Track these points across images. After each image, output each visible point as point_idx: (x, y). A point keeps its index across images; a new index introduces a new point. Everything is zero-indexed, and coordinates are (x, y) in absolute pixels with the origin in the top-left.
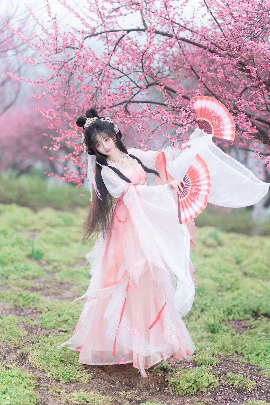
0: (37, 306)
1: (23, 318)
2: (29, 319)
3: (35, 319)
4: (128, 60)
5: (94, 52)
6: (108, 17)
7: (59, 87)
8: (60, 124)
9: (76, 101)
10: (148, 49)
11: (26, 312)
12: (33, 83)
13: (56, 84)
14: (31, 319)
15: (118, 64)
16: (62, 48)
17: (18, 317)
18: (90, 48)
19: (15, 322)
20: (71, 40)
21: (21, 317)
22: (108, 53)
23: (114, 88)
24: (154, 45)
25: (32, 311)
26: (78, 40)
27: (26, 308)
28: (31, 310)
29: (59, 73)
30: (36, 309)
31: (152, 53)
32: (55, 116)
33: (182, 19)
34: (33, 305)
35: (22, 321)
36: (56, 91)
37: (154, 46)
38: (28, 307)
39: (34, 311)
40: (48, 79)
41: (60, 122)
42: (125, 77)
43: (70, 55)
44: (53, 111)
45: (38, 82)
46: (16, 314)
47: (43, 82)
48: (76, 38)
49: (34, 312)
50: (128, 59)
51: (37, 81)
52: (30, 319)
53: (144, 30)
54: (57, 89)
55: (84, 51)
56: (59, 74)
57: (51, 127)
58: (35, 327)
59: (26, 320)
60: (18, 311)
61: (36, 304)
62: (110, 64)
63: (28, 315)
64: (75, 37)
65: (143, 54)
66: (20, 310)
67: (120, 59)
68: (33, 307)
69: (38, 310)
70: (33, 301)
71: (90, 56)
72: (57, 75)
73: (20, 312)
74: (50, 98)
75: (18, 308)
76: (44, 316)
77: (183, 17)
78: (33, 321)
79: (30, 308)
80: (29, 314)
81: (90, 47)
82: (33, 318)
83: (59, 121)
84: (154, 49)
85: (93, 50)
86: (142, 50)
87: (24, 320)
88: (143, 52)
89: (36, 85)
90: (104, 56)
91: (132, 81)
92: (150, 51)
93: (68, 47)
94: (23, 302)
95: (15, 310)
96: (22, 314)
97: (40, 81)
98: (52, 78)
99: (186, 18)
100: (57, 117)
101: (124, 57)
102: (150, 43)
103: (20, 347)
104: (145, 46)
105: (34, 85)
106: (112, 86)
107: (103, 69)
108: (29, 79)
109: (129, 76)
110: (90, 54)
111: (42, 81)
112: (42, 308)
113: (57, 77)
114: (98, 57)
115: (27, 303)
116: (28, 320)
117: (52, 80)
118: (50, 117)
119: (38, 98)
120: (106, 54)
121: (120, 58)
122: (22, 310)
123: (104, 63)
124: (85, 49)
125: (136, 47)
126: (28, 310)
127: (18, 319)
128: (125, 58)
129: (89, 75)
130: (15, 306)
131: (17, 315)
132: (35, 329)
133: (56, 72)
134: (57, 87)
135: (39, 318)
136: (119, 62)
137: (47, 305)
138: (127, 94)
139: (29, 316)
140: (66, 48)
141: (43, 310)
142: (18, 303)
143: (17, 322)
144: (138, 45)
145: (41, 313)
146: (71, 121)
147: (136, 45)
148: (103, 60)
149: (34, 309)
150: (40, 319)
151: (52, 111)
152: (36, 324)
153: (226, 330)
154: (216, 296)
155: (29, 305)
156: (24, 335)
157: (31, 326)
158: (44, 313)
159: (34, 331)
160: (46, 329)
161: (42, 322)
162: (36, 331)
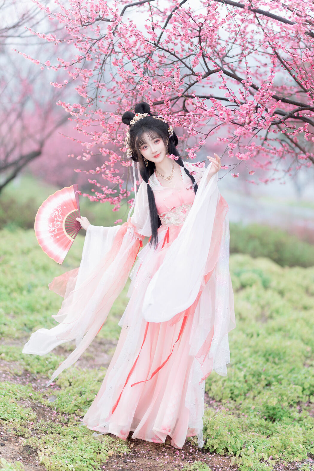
58: (49, 409)
103: (24, 435)
126: (43, 381)
132: (49, 412)
150: (56, 397)
152: (50, 405)
153: (297, 418)
154: (300, 365)
155: (47, 374)
156: (31, 418)
157: (43, 406)
158: (63, 388)
159: (47, 414)
160: (63, 413)
161: (58, 402)
162: (50, 414)
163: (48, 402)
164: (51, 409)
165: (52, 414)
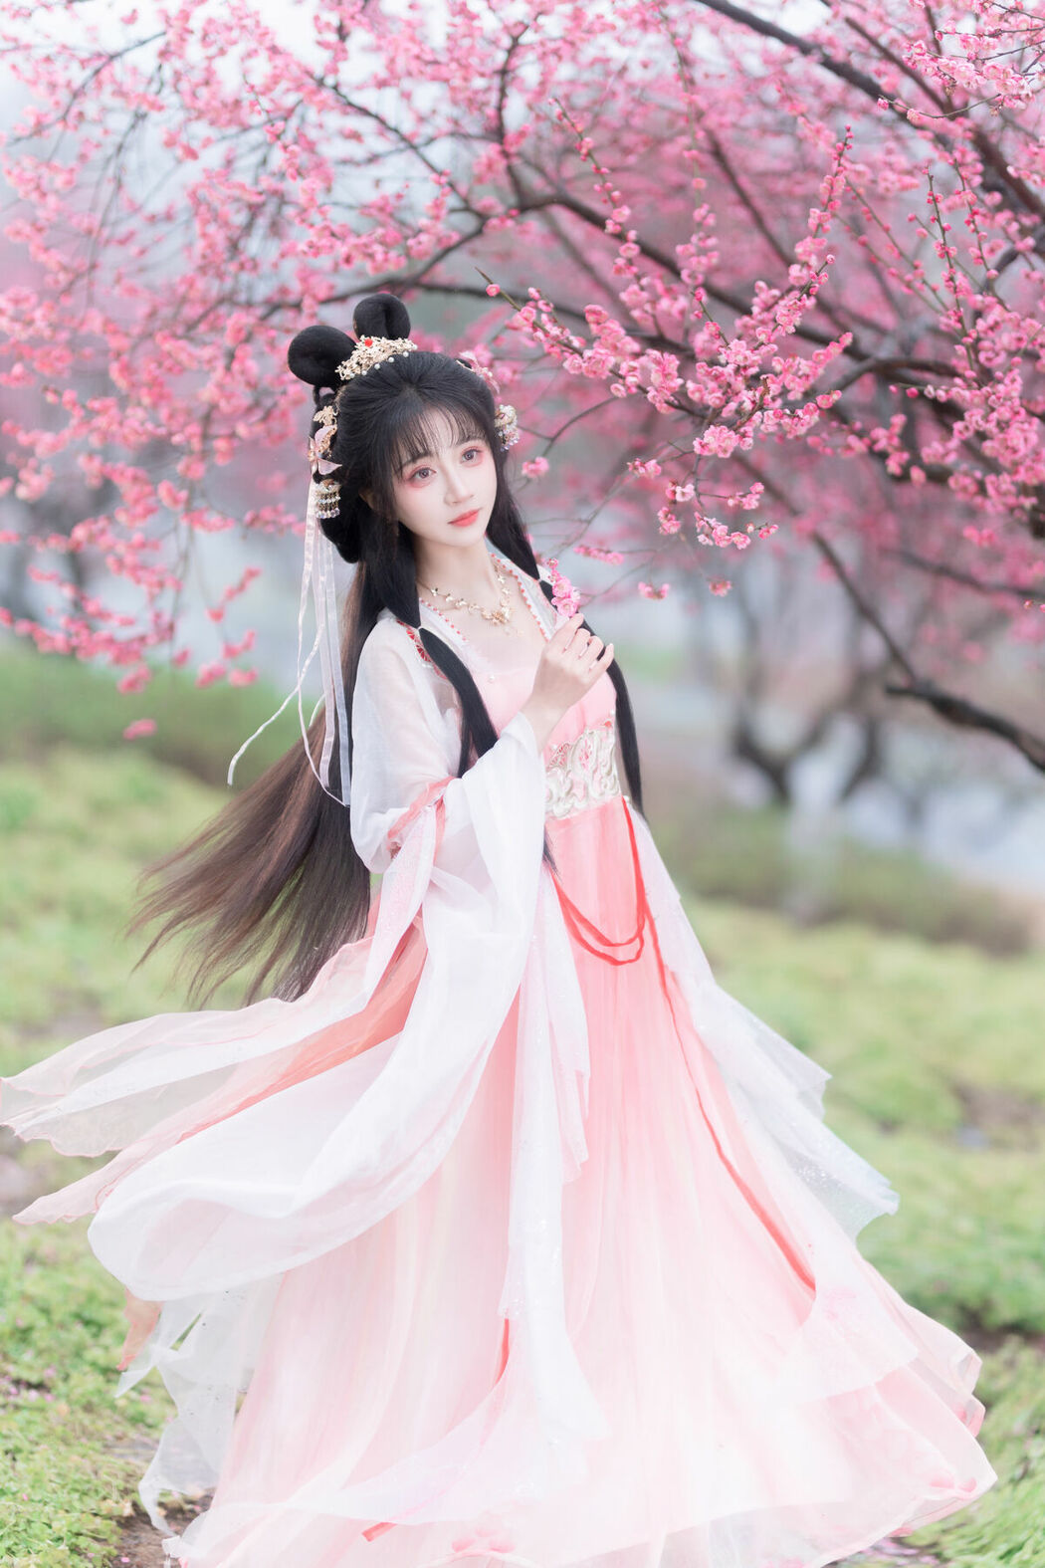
7: (69, 182)
8: (60, 365)
10: (541, 19)
13: (57, 162)
15: (380, 86)
23: (350, 206)
29: (75, 110)
31: (557, 43)
32: (40, 324)
36: (51, 198)
40: (18, 134)
41: (60, 359)
42: (409, 154)
44: (34, 299)
50: (436, 63)
54: (56, 192)
56: (71, 115)
57: (17, 379)
62: (340, 83)
65: (515, 42)
67: (393, 60)
71: (243, 28)
72: (64, 119)
83: (56, 353)
84: (573, 19)
86: (510, 21)
88: (516, 31)
90: (314, 35)
92: (551, 27)
98: (39, 128)
100: (48, 332)
101: (416, 50)
107: (293, 109)
109: (426, 150)
113: (59, 128)
114: (280, 42)
117: (35, 139)
118: (17, 327)
120: (328, 25)
123: (305, 72)
133: (58, 101)
134: (59, 181)
136: (383, 75)
146: (118, 355)
151: (27, 299)
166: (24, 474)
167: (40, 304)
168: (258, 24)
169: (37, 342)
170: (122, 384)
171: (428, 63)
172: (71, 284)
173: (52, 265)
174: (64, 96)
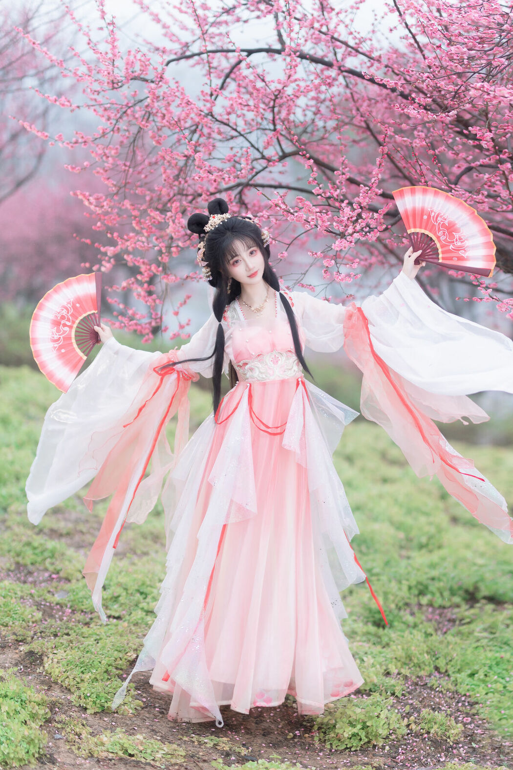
0: (59, 568)
1: (31, 588)
2: (43, 590)
3: (57, 592)
4: (246, 108)
5: (183, 89)
6: (213, 24)
7: (116, 153)
8: (115, 222)
9: (147, 180)
10: (285, 88)
11: (38, 577)
12: (68, 144)
13: (111, 146)
14: (49, 592)
15: (229, 114)
16: (123, 79)
17: (22, 585)
18: (177, 82)
19: (16, 594)
20: (141, 66)
21: (27, 586)
22: (209, 93)
23: (219, 159)
24: (296, 80)
25: (50, 576)
26: (156, 65)
27: (38, 570)
28: (47, 575)
29: (117, 126)
30: (58, 573)
31: (292, 96)
32: (106, 207)
33: (351, 33)
34: (52, 564)
35: (29, 592)
36: (110, 159)
37: (297, 83)
38: (41, 568)
39: (54, 576)
40: (96, 137)
41: (114, 219)
42: (241, 138)
43: (137, 93)
44: (104, 197)
45: (76, 142)
46: (19, 579)
47: (85, 142)
48: (151, 61)
49: (53, 579)
50: (248, 105)
51: (74, 140)
52: (46, 592)
53: (279, 52)
54: (112, 156)
55: (165, 86)
56: (115, 129)
57: (99, 227)
58: (58, 606)
59: (38, 591)
60: (23, 574)
61: (57, 563)
62: (214, 113)
63: (41, 583)
64: (149, 60)
65: (276, 97)
66: (26, 571)
67: (232, 105)
68: (51, 568)
69: (62, 574)
70: (53, 556)
71: (176, 96)
72: (113, 130)
73: (26, 576)
74: (98, 172)
75: (22, 568)
76: (74, 587)
77: (352, 30)
78: (53, 595)
79: (46, 570)
80: (44, 581)
81: (177, 79)
82: (51, 590)
83: (113, 217)
84: (297, 88)
85: (182, 85)
86: (274, 89)
87: (33, 591)
88: (276, 93)
89: (72, 147)
90: (202, 97)
91: (253, 146)
92: (289, 91)
93: (135, 78)
94: (33, 557)
95: (17, 572)
96: (30, 579)
97: (80, 140)
98: (104, 134)
99: (359, 33)
100: (110, 210)
101: (240, 101)
102: (290, 76)
103: (25, 639)
104: (279, 83)
105: (69, 147)
106: (215, 154)
107: (199, 123)
108: (61, 135)
109: (248, 136)
110: (176, 94)
111: (83, 140)
112: (69, 571)
113: (112, 133)
114: (190, 100)
115: (39, 559)
116: (41, 593)
117: (102, 138)
118: (97, 209)
119: (75, 171)
120: (207, 93)
121: (231, 102)
122: (30, 573)
123: (201, 111)
124: (166, 83)
125: (263, 84)
126: (41, 573)
127: (22, 588)
128: (241, 104)
129: (174, 132)
130: (18, 564)
131: (20, 582)
132: (58, 610)
133: (111, 123)
134: (113, 152)
135: (65, 591)
136: (229, 110)
137: (79, 566)
138: (243, 171)
139: (43, 584)
140: (132, 79)
141: (72, 575)
142: (23, 558)
143: (19, 594)
144: (267, 79)
145: (68, 580)
146: (135, 217)
147: (263, 80)
148: (200, 104)
149: (53, 573)
150: (68, 592)
151: (101, 198)
152: (61, 601)
153: (412, 624)
154: (396, 556)
155: (44, 564)
156: (34, 619)
157: (48, 604)
158: (74, 581)
159: (56, 614)
160: (82, 611)
161: (72, 598)
162: (60, 613)
163: (57, 598)
164: (62, 607)
165: (64, 613)
166: (104, 263)
167: (105, 200)
168: (182, 94)
169: (106, 213)
170: (137, 228)
171: (245, 106)
172: (118, 191)
173: (110, 185)
174: (114, 122)
